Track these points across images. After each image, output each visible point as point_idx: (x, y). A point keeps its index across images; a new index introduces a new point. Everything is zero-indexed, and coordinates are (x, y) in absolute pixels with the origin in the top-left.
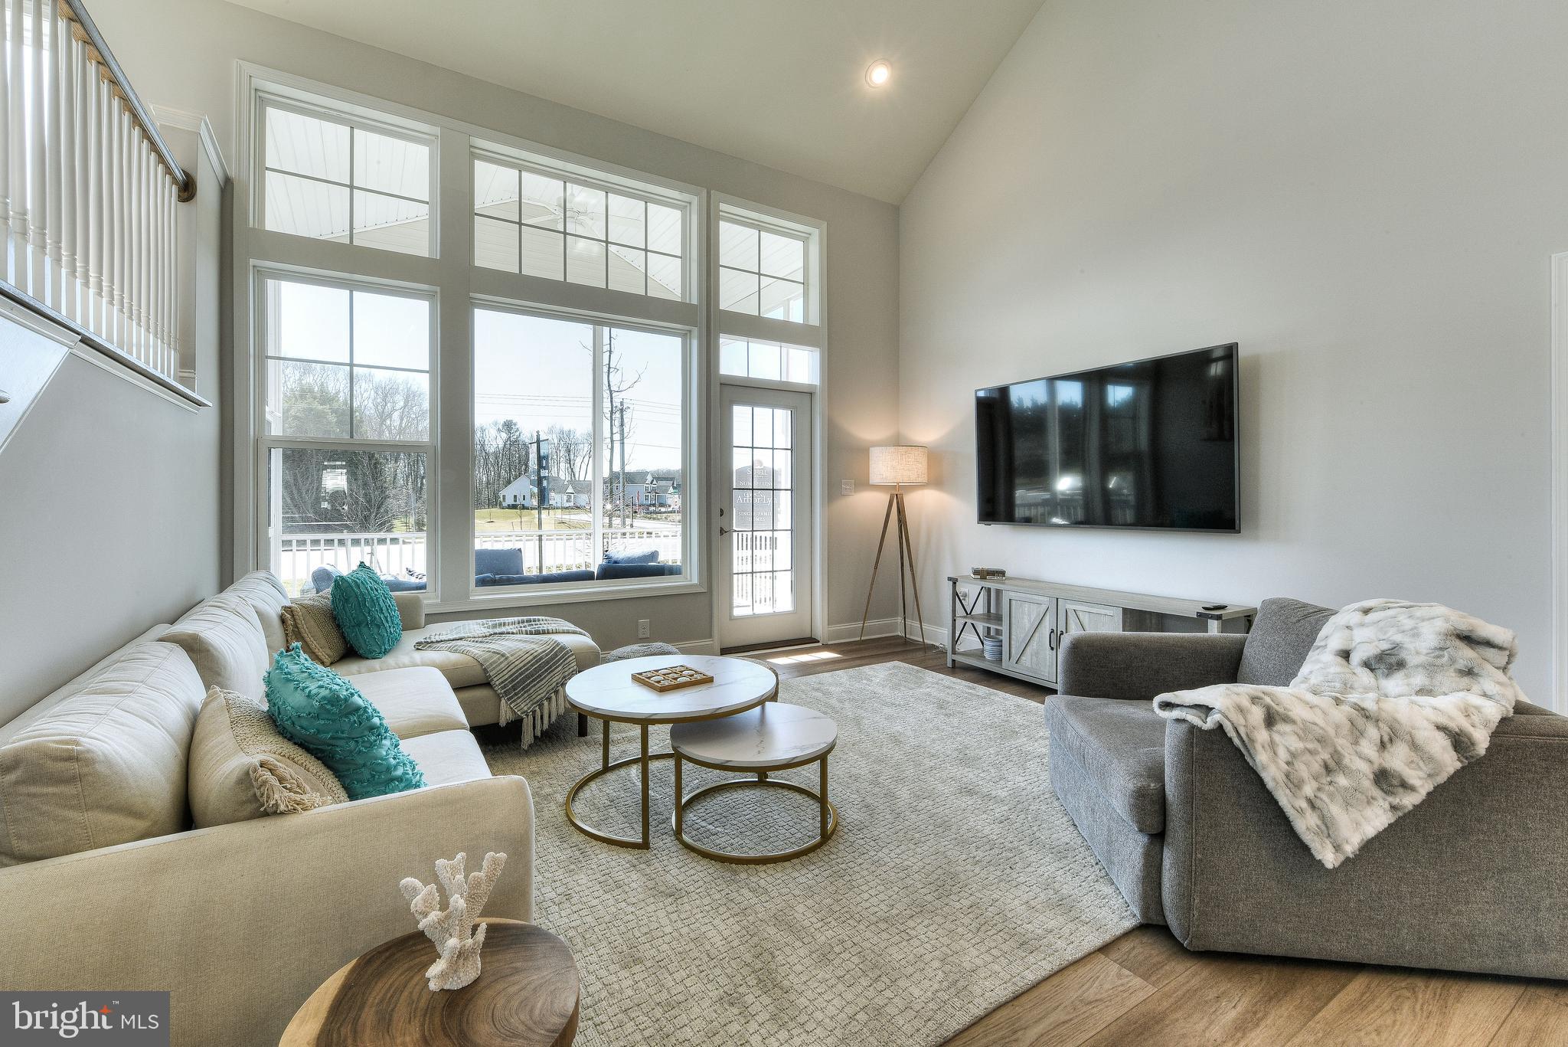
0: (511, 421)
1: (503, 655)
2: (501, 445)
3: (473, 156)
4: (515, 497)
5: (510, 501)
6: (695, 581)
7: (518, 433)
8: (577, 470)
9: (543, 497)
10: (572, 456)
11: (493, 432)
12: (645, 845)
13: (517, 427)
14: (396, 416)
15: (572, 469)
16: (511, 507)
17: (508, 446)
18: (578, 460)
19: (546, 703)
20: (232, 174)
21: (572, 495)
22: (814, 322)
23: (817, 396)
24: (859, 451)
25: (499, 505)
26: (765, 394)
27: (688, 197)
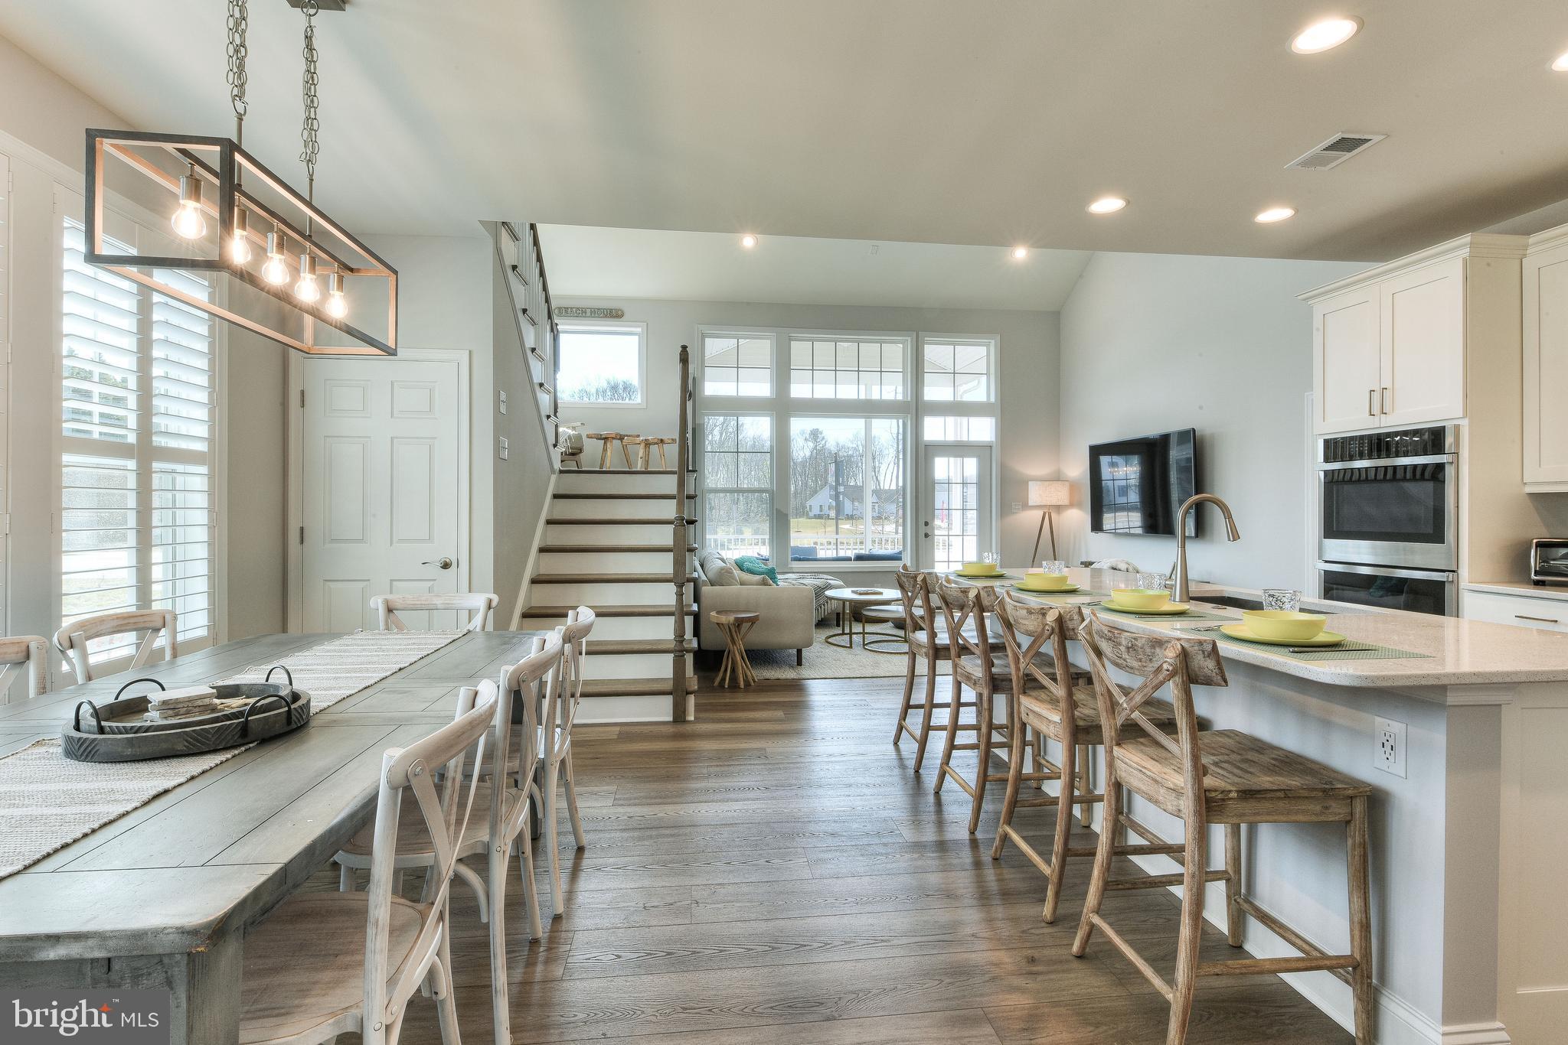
0: (817, 430)
1: (807, 585)
2: (808, 454)
3: (790, 340)
4: (822, 507)
5: (816, 511)
6: (909, 561)
7: (823, 442)
8: (881, 478)
9: (839, 509)
10: (877, 463)
11: (801, 442)
12: (851, 647)
13: (823, 435)
14: (716, 432)
15: (877, 478)
16: (815, 516)
17: (814, 454)
18: (884, 467)
21: (877, 505)
22: (993, 399)
23: (994, 449)
24: (1023, 483)
25: (807, 515)
26: (958, 449)
27: (904, 338)
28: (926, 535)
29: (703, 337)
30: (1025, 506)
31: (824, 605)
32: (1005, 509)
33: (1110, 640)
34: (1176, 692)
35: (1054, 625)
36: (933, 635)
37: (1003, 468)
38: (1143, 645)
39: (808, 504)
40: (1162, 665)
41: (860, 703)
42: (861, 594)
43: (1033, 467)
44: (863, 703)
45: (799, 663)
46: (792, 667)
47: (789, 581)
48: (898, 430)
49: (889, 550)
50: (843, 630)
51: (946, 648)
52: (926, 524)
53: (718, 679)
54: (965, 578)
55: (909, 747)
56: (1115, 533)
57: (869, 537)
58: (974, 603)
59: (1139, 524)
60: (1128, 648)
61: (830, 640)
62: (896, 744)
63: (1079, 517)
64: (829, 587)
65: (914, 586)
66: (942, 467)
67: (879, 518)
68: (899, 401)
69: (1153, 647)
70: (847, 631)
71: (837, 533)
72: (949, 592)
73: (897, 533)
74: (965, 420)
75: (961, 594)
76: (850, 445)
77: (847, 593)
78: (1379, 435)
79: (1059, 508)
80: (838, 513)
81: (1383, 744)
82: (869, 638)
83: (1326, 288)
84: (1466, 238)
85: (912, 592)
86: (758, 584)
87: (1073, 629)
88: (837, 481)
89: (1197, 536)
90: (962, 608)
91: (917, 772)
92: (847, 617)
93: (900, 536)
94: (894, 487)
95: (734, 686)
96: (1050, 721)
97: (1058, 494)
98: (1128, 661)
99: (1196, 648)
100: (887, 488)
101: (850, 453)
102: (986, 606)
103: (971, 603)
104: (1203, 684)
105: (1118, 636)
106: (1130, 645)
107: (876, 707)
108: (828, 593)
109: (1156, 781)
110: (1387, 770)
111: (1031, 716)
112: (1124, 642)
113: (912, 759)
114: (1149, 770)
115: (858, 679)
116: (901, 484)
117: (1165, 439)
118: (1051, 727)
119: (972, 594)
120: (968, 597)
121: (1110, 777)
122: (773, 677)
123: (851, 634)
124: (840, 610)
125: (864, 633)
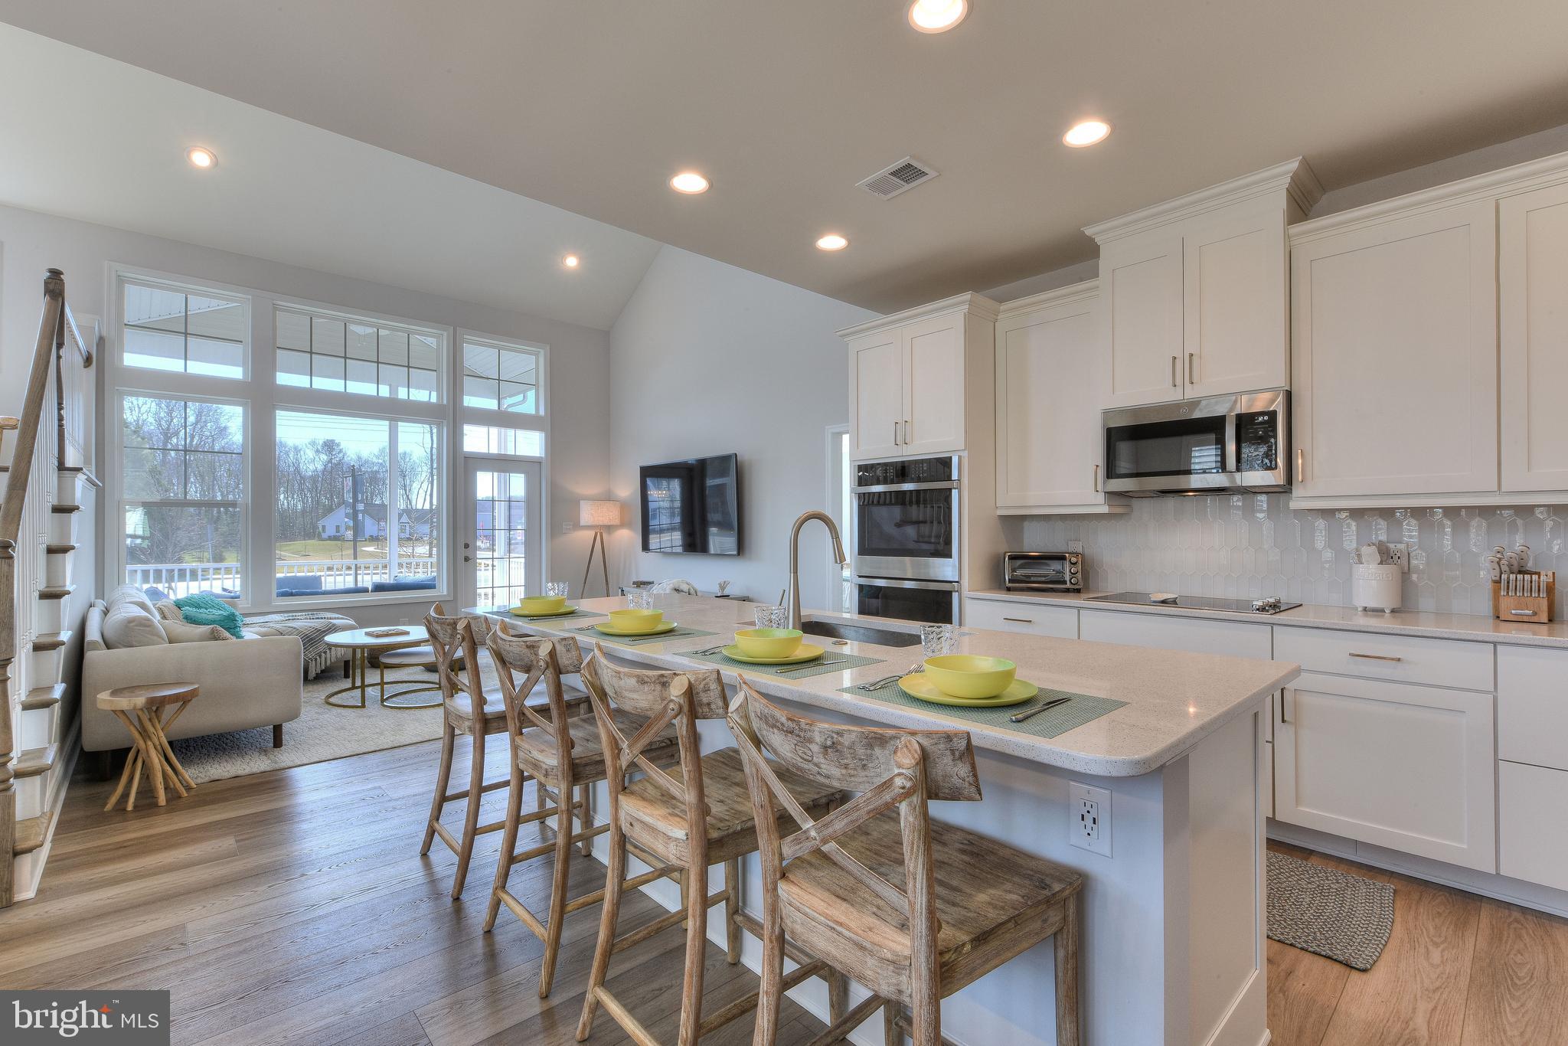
0: (333, 441)
1: (295, 628)
2: (320, 467)
3: (274, 309)
4: (338, 527)
5: (331, 531)
6: (445, 593)
7: (341, 455)
8: (413, 497)
9: (357, 529)
10: (408, 481)
11: (310, 453)
12: (363, 706)
13: (340, 448)
15: (408, 496)
16: (330, 538)
17: (329, 469)
18: (416, 485)
19: (323, 655)
20: (104, 334)
22: (542, 412)
23: (543, 465)
24: (575, 502)
25: (319, 535)
26: (503, 463)
27: (439, 332)
28: (467, 559)
29: (121, 281)
30: (577, 526)
31: (325, 653)
32: (555, 530)
33: (791, 732)
34: (911, 819)
35: (682, 702)
36: (480, 701)
37: (554, 487)
38: (853, 743)
39: (320, 524)
40: (892, 779)
41: (371, 793)
42: (378, 636)
43: (585, 487)
44: (377, 792)
45: (278, 743)
46: (264, 751)
47: (271, 625)
48: (432, 444)
49: (420, 576)
50: (354, 682)
51: (501, 718)
52: (467, 546)
53: (113, 799)
54: (526, 619)
55: (444, 859)
56: (661, 551)
57: (395, 561)
58: (547, 663)
59: (680, 542)
60: (825, 748)
61: (333, 700)
62: (424, 855)
63: (628, 537)
64: (333, 629)
65: (453, 636)
66: (485, 484)
67: (409, 539)
68: (433, 404)
69: (870, 746)
70: (358, 683)
71: (355, 558)
72: (507, 647)
73: (431, 555)
74: (511, 432)
75: (526, 651)
76: (375, 460)
77: (359, 637)
78: (903, 462)
79: (610, 528)
80: (355, 535)
81: (1083, 816)
82: (390, 690)
83: (857, 328)
84: (967, 296)
85: (451, 644)
86: (202, 639)
87: (709, 704)
88: (355, 498)
89: (739, 554)
90: (527, 669)
91: (457, 899)
92: (358, 662)
93: (434, 560)
94: (427, 506)
95: (147, 804)
96: (669, 838)
97: (608, 514)
98: (822, 766)
99: (942, 746)
100: (420, 507)
101: (375, 468)
102: (565, 666)
103: (542, 663)
104: (946, 799)
105: (807, 727)
106: (829, 743)
107: (395, 796)
108: (330, 638)
109: (862, 948)
110: (1088, 848)
111: (637, 827)
112: (818, 738)
113: (449, 876)
114: (849, 929)
115: (371, 755)
116: (435, 502)
117: (702, 463)
118: (672, 846)
119: (544, 651)
120: (536, 655)
121: (772, 928)
122: (226, 775)
123: (363, 687)
124: (349, 657)
125: (382, 684)
